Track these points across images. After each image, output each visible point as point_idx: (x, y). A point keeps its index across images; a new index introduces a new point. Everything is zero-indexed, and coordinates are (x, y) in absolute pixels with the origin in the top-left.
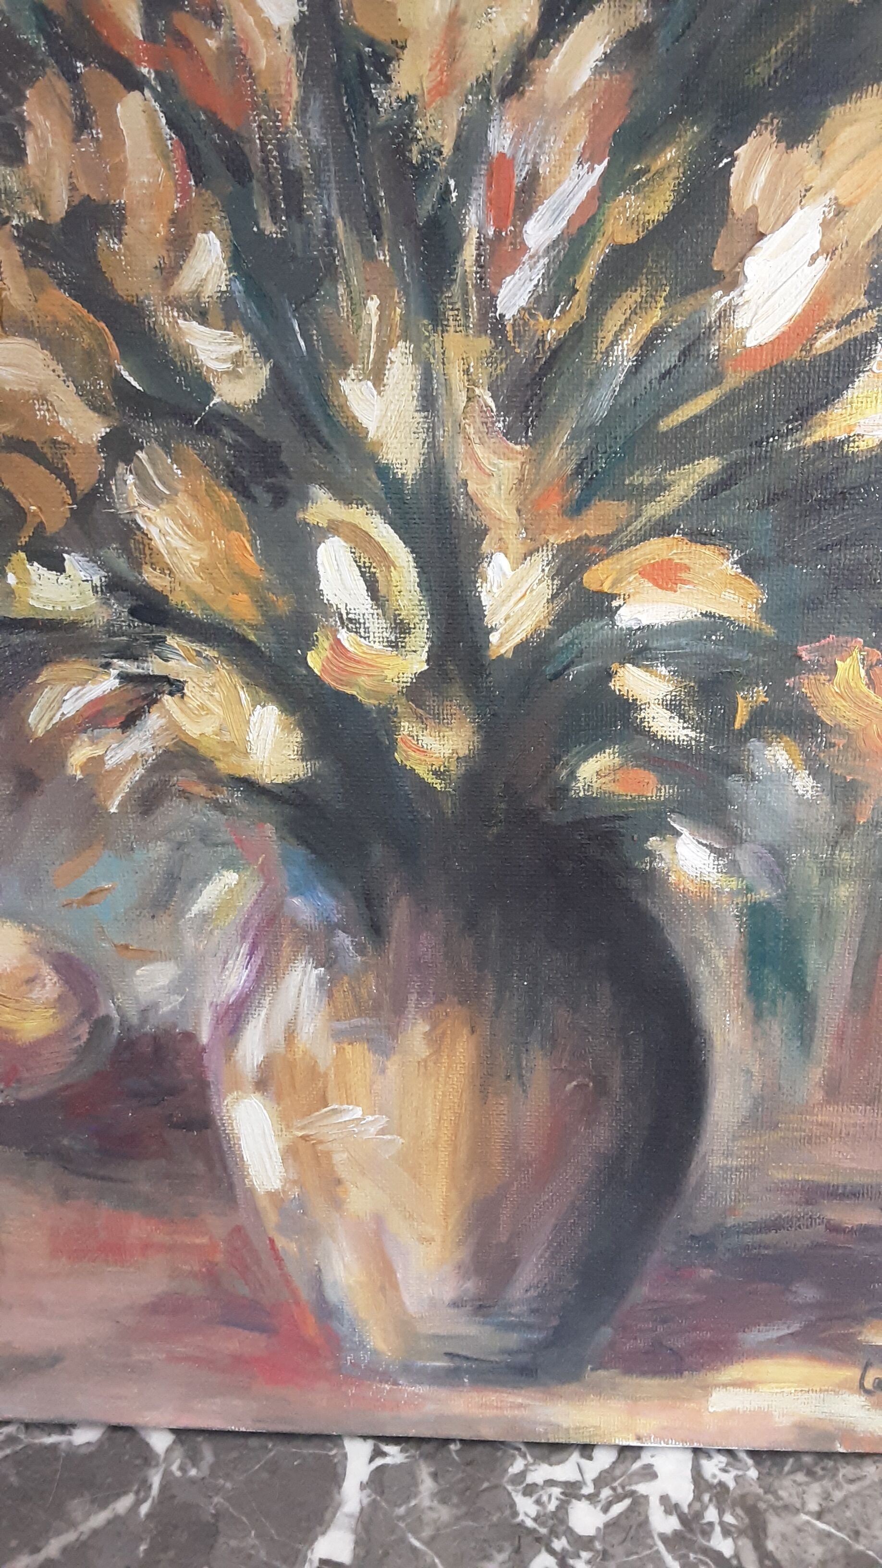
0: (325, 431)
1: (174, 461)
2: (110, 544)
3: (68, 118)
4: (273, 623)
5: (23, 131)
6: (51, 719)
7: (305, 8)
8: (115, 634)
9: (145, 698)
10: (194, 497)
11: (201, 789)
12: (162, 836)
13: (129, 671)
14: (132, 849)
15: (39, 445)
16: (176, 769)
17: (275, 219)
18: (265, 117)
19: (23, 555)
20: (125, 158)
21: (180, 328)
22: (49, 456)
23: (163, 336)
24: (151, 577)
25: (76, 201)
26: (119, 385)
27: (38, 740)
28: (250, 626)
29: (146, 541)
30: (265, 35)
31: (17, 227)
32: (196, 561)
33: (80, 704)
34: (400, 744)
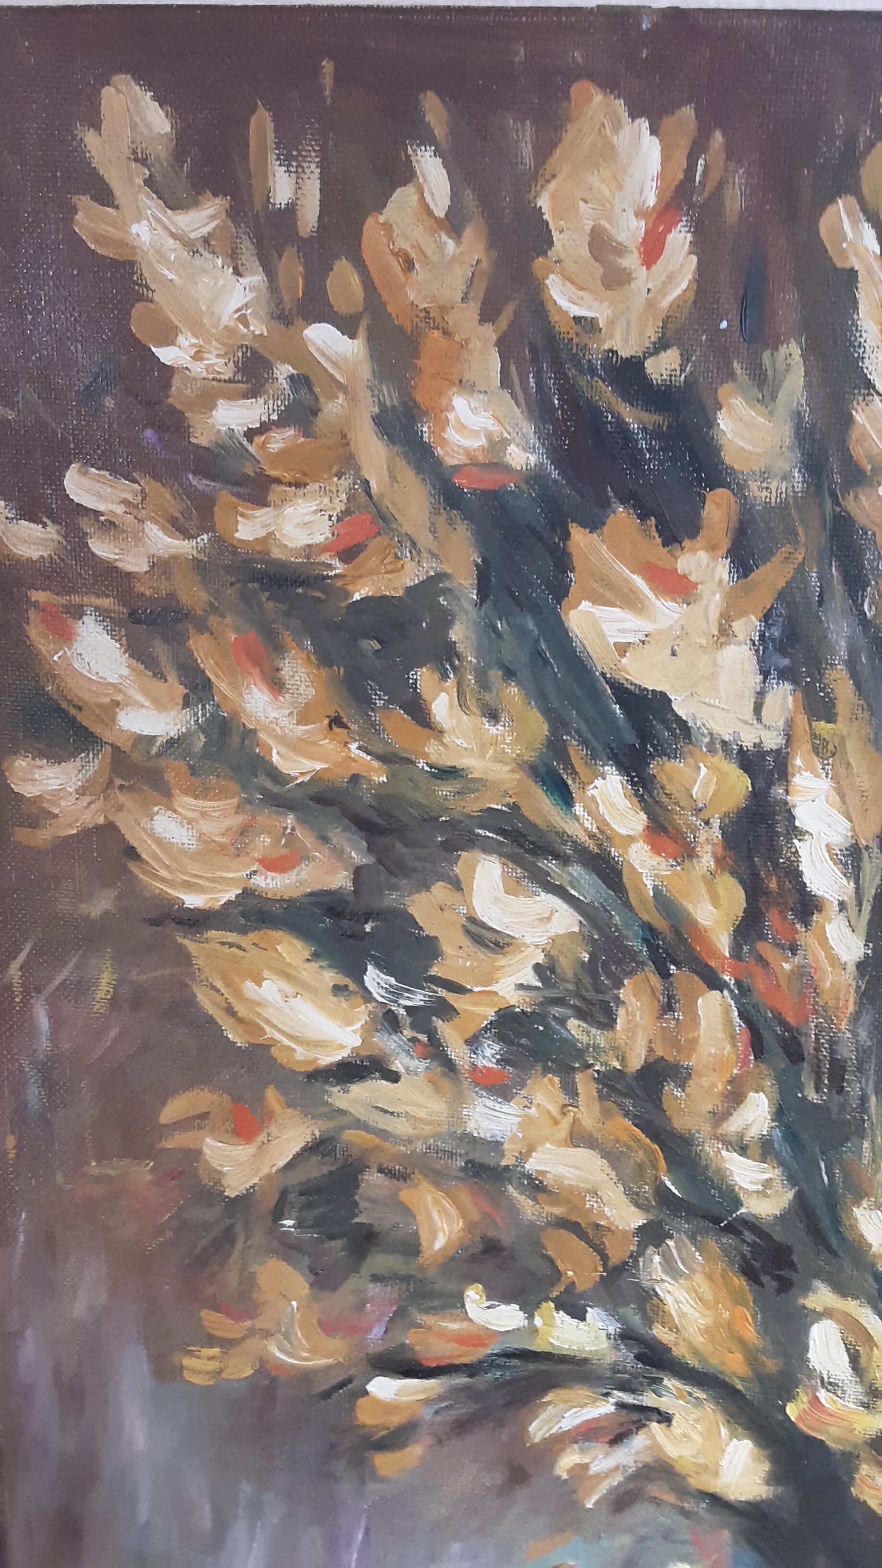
0: (834, 1242)
1: (698, 1249)
2: (628, 1305)
3: (657, 1003)
4: (761, 1378)
5: (617, 1007)
6: (550, 1430)
7: (869, 952)
8: (619, 1372)
9: (634, 1422)
10: (710, 1277)
11: (671, 1498)
12: (629, 1530)
13: (626, 1401)
14: (600, 1537)
15: (583, 1226)
16: (651, 1480)
17: (818, 1090)
18: (822, 1020)
19: (552, 1305)
20: (699, 1035)
21: (722, 1157)
22: (591, 1235)
23: (707, 1160)
24: (660, 1332)
25: (651, 1060)
26: (661, 1192)
27: (534, 1446)
28: (742, 1379)
29: (661, 1305)
30: (833, 966)
31: (598, 1072)
32: (702, 1324)
33: (578, 1421)
34: (858, 1481)
